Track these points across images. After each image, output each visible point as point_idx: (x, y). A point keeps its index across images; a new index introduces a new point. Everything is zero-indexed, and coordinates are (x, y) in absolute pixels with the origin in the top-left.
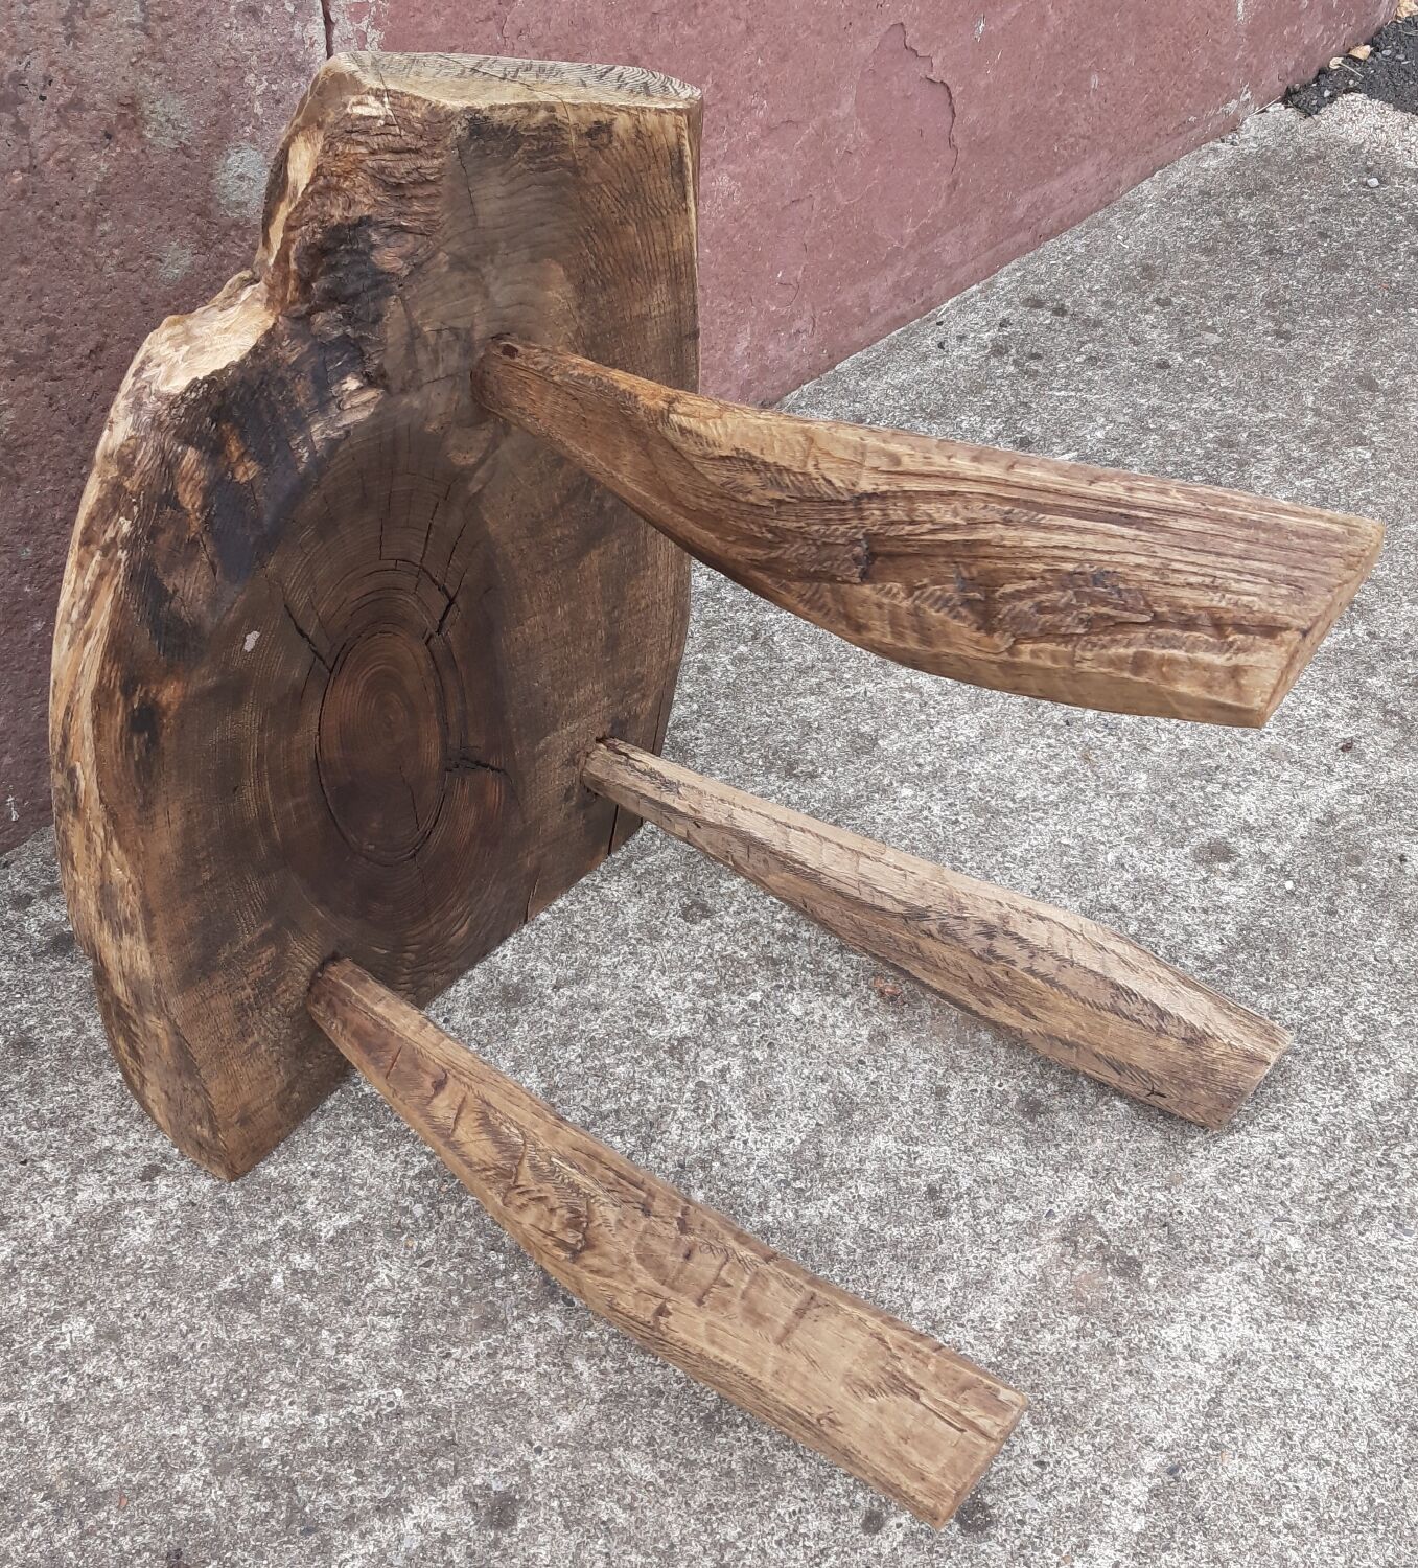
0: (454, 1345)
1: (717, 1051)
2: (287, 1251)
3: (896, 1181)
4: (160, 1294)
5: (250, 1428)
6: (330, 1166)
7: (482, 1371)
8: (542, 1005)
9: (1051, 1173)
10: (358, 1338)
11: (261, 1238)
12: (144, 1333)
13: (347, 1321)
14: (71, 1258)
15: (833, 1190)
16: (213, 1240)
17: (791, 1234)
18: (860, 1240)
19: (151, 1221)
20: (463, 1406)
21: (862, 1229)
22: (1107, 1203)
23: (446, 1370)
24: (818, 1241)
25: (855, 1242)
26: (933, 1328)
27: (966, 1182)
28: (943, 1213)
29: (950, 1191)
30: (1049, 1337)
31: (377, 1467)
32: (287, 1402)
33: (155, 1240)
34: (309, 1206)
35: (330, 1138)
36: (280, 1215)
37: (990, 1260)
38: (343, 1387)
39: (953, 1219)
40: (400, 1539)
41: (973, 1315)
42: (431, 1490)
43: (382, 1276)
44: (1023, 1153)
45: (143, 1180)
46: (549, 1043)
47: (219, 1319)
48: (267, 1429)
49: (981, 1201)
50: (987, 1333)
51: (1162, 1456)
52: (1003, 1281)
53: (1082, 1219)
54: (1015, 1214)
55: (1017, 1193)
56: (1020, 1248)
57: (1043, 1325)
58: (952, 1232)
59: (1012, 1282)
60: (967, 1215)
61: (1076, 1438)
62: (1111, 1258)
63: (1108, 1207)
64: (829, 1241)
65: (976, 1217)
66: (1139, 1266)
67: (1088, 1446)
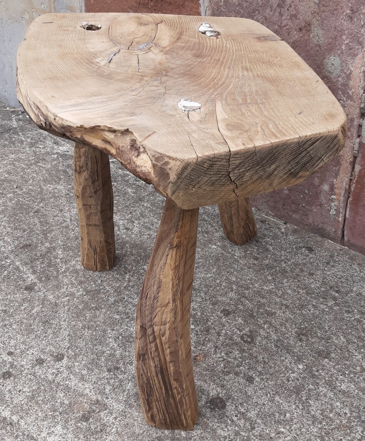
3: (121, 359)
5: (58, 251)
7: (67, 283)
17: (104, 336)
18: (100, 351)
20: (58, 280)
21: (104, 352)
23: (68, 277)
28: (109, 371)
29: (117, 373)
30: (62, 395)
32: (64, 255)
37: (91, 381)
39: (107, 373)
41: (72, 377)
44: (133, 392)
49: (113, 380)
50: (65, 380)
51: (16, 421)
52: (83, 384)
53: (105, 407)
54: (108, 388)
55: (116, 390)
56: (95, 389)
57: (66, 394)
58: (102, 373)
59: (82, 387)
60: (108, 377)
61: (26, 400)
62: (89, 414)
63: (110, 414)
64: (101, 345)
65: (107, 379)
66: (86, 421)
67: (23, 403)
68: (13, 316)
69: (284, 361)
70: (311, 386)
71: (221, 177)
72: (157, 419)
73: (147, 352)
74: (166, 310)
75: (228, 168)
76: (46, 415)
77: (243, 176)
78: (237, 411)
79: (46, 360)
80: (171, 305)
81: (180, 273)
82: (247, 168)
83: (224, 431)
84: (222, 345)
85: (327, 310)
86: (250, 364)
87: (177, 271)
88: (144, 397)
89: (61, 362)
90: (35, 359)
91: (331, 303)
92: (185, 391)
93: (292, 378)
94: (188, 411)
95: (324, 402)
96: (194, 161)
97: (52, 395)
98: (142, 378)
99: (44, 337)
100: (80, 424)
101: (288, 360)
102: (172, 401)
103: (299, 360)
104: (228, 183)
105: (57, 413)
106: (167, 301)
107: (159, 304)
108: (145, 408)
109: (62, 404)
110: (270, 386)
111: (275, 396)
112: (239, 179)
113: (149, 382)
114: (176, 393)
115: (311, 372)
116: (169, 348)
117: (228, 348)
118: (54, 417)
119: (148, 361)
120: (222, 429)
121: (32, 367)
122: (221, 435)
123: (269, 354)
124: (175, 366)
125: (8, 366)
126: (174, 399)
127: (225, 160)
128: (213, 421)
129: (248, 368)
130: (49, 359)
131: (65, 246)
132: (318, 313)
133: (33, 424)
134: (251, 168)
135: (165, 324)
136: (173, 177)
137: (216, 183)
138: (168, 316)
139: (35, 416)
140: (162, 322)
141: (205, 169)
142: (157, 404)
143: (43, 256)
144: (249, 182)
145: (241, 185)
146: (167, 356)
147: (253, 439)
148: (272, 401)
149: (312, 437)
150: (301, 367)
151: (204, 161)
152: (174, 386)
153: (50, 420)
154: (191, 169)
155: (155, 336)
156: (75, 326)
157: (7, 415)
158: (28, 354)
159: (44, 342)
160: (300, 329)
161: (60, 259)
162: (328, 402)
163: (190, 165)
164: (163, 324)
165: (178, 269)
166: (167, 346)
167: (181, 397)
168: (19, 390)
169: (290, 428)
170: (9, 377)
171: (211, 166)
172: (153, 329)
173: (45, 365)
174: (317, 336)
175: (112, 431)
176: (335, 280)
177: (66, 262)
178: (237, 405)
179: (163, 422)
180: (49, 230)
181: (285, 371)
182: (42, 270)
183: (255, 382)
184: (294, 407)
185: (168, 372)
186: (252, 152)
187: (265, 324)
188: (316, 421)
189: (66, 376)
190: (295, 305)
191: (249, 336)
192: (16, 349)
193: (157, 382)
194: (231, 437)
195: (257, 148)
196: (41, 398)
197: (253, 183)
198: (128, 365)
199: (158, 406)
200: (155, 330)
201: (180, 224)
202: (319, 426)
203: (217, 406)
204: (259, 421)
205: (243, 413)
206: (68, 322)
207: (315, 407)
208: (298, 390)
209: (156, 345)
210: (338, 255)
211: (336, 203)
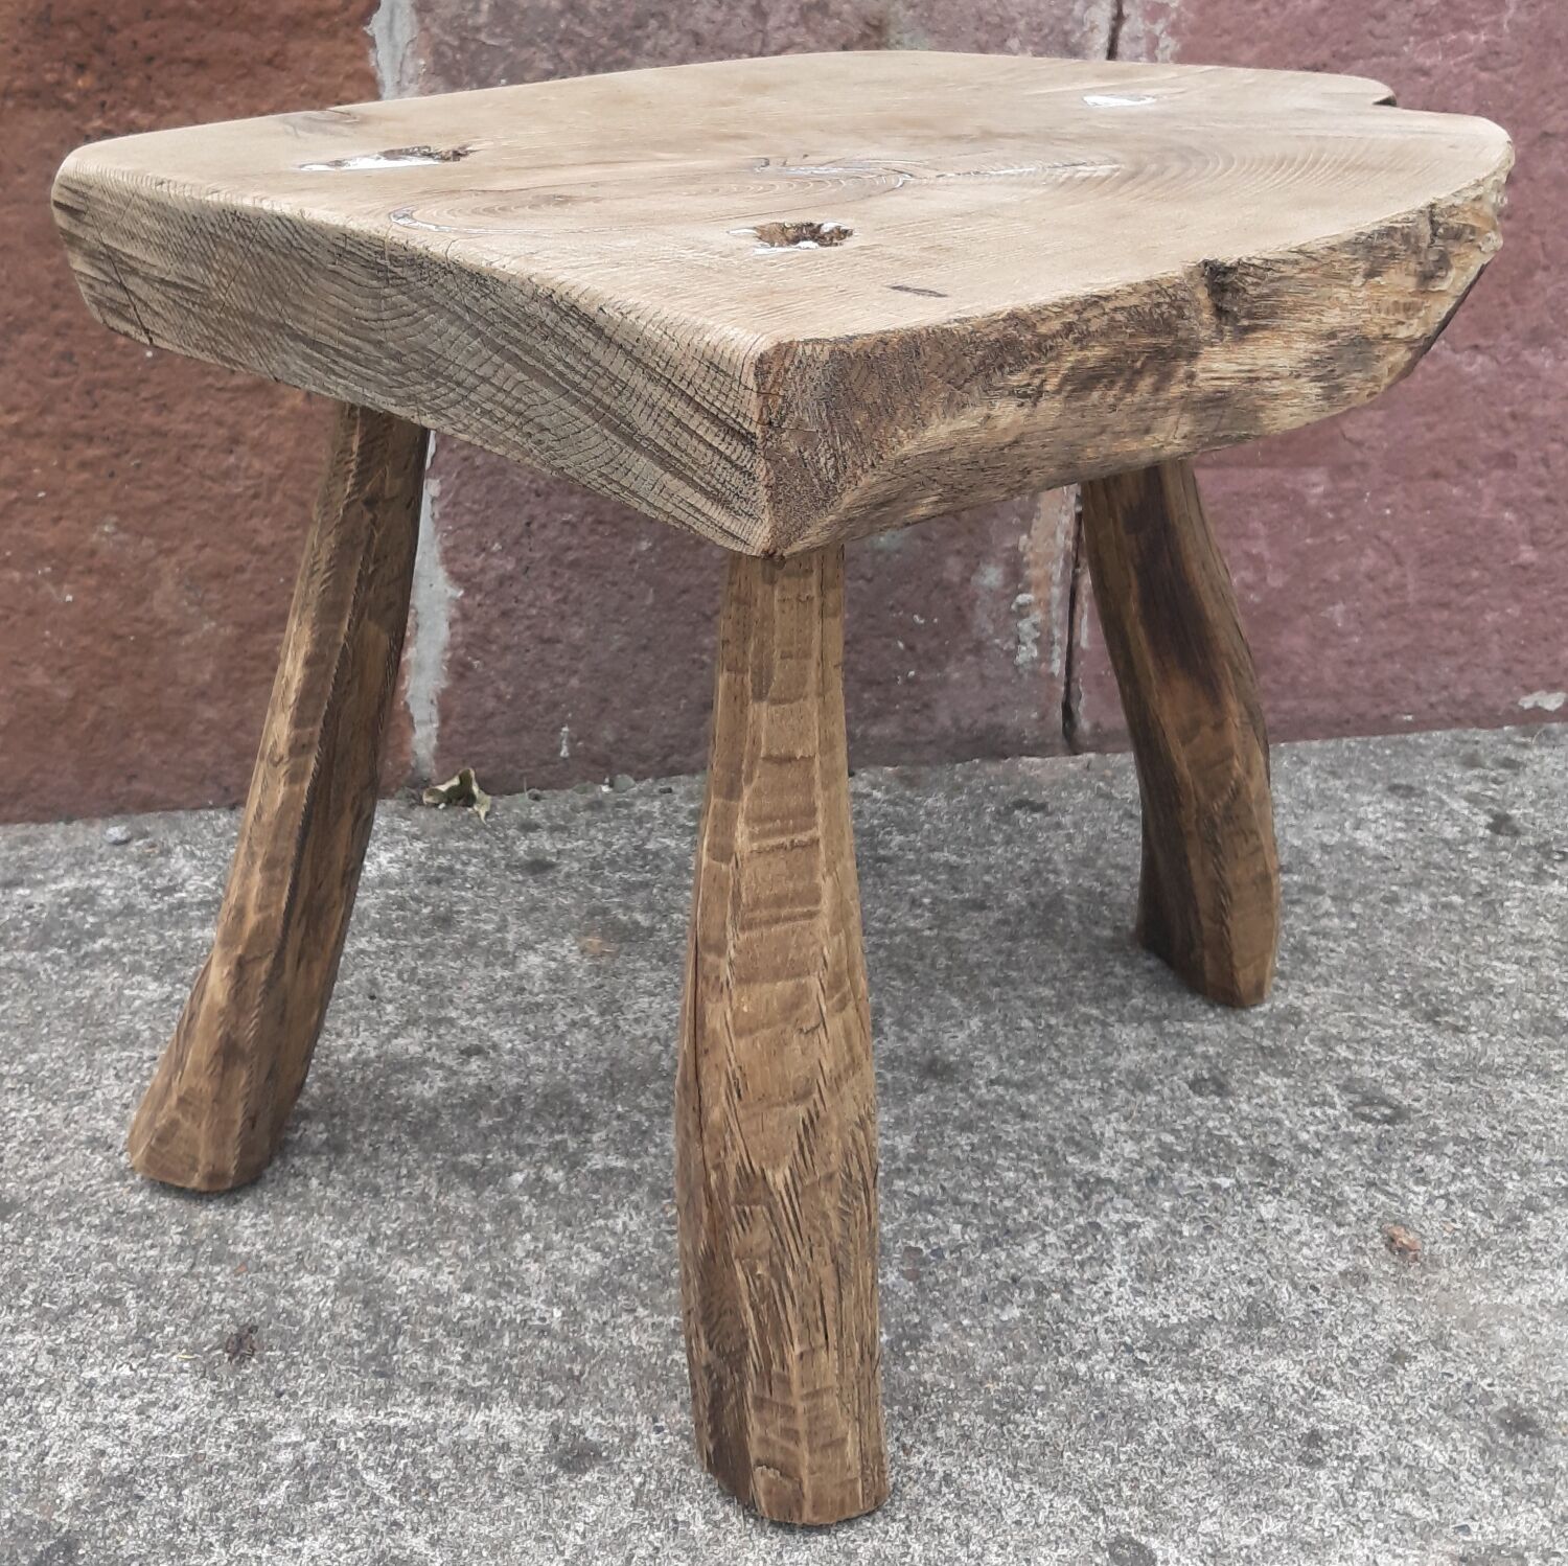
0: (645, 1306)
1: (1137, 1206)
2: (548, 1161)
3: (1272, 1408)
4: (404, 1138)
5: (397, 1272)
6: (637, 1117)
7: (654, 1340)
8: (964, 1089)
9: (1496, 1492)
10: (556, 1255)
11: (530, 1140)
12: (366, 1160)
13: (556, 1238)
14: (353, 1080)
15: (1183, 1380)
16: (484, 1122)
17: (1098, 1392)
18: (1182, 1439)
19: (442, 1085)
20: (610, 1357)
21: (1193, 1429)
22: (1557, 1554)
23: (619, 1321)
24: (1128, 1414)
25: (1175, 1436)
26: (1213, 1556)
27: (1365, 1449)
28: (1312, 1463)
29: (1340, 1447)
31: (487, 1360)
32: (447, 1270)
33: (435, 1099)
34: (595, 1138)
35: (658, 1097)
36: (562, 1132)
37: (1341, 1532)
38: (509, 1285)
39: (1322, 1473)
40: (459, 1426)
42: (524, 1404)
43: (620, 1222)
44: (1473, 1457)
45: (462, 1052)
46: (946, 1121)
47: (440, 1180)
48: (412, 1280)
49: (1375, 1476)
53: (1507, 1555)
56: (1393, 1541)
58: (1310, 1486)
65: (1355, 1487)
69: (1532, 1102)
84: (1372, 1171)
85: (1353, 925)
86: (1506, 1164)
91: (1327, 904)
101: (1532, 1092)
117: (1395, 1166)
123: (1480, 1109)
129: (1521, 1176)
132: (1355, 945)
160: (1405, 1005)
174: (1463, 998)
187: (1331, 1050)
191: (1369, 1104)
198: (1317, 1404)
211: (1037, 616)
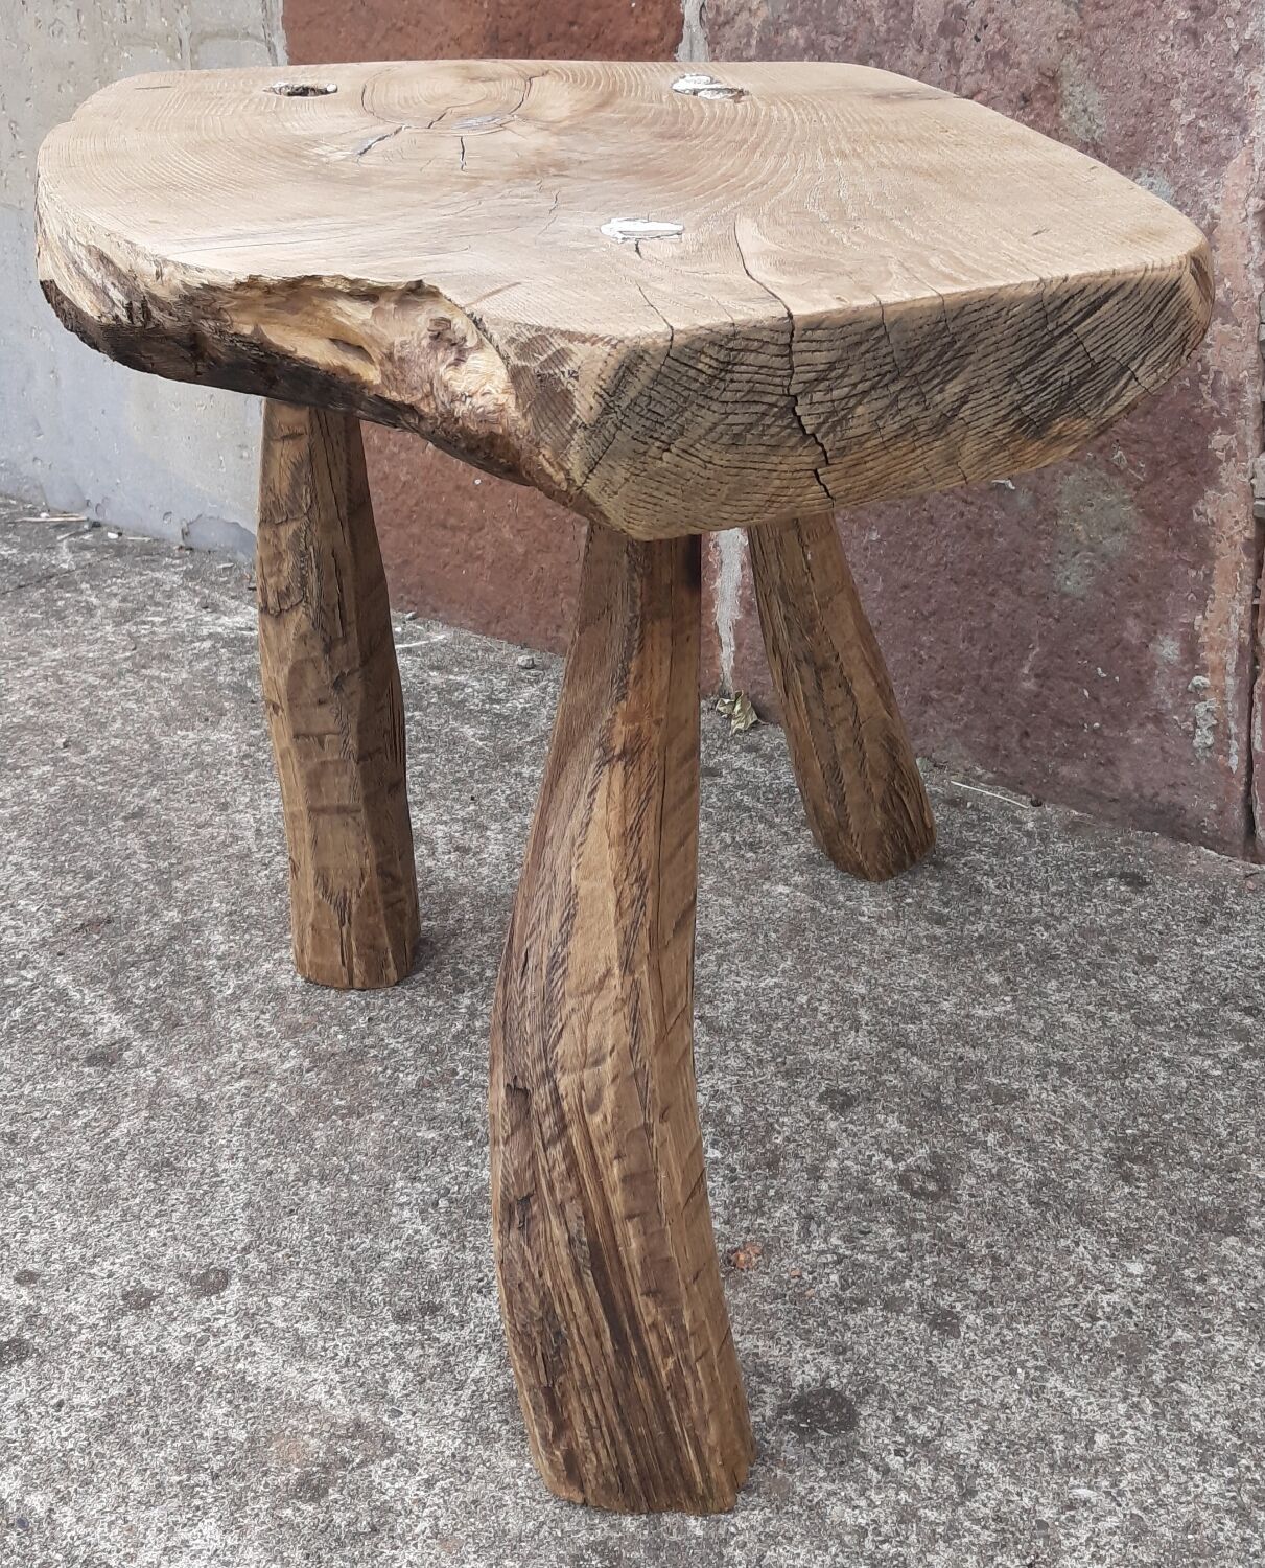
0: (273, 1014)
3: (448, 1277)
7: (243, 1032)
9: (461, 1414)
17: (379, 1201)
18: (367, 1254)
20: (209, 1026)
21: (383, 1254)
23: (248, 1014)
24: (369, 1222)
25: (367, 1250)
28: (402, 1318)
29: (435, 1323)
30: (220, 1412)
37: (333, 1358)
39: (392, 1327)
41: (259, 1345)
49: (418, 1351)
50: (233, 1358)
51: (41, 1512)
52: (301, 1370)
53: (388, 1444)
54: (397, 1381)
55: (429, 1383)
56: (347, 1385)
57: (238, 1407)
58: (373, 1326)
59: (300, 1378)
60: (398, 1339)
61: (84, 1436)
62: (327, 1472)
63: (406, 1471)
64: (368, 1231)
65: (394, 1347)
66: (313, 1499)
67: (71, 1446)
68: (41, 1153)
69: (1069, 1252)
70: (1181, 1334)
71: (764, 414)
72: (589, 1468)
73: (537, 1186)
74: (597, 1007)
75: (786, 382)
76: (160, 1485)
77: (844, 418)
78: (903, 1434)
79: (161, 1293)
80: (615, 981)
81: (645, 854)
82: (860, 387)
83: (855, 1508)
84: (829, 1211)
85: (1216, 1073)
86: (943, 1270)
87: (631, 851)
88: (532, 1381)
89: (218, 1298)
90: (118, 1293)
91: (1230, 1049)
92: (691, 1339)
93: (1108, 1309)
94: (706, 1423)
95: (1237, 1388)
96: (661, 342)
97: (184, 1411)
98: (525, 1301)
99: (156, 1216)
100: (289, 1512)
101: (1086, 1247)
102: (641, 1383)
103: (1128, 1245)
104: (793, 441)
105: (203, 1477)
106: (602, 970)
107: (571, 983)
108: (541, 1426)
109: (221, 1442)
110: (1023, 1341)
111: (1046, 1375)
112: (833, 429)
113: (550, 1311)
114: (656, 1350)
115: (1177, 1283)
116: (619, 1157)
117: (853, 1218)
118: (189, 1491)
119: (541, 1226)
120: (848, 1500)
121: (110, 1320)
122: (843, 1524)
123: (1012, 1230)
124: (645, 1233)
125: (17, 1321)
126: (651, 1375)
127: (773, 349)
128: (811, 1474)
129: (935, 1283)
130: (171, 1290)
131: (234, 917)
132: (1184, 1084)
133: (108, 1518)
134: (873, 387)
135: (597, 1063)
136: (585, 404)
137: (749, 436)
138: (609, 1030)
139: (115, 1489)
140: (584, 1052)
141: (703, 378)
142: (586, 1403)
143: (154, 954)
144: (869, 445)
145: (842, 451)
146: (614, 1191)
147: (970, 1531)
148: (1037, 1393)
149: (1204, 1515)
150: (1136, 1268)
151: (697, 345)
152: (648, 1321)
153: (176, 1503)
154: (650, 373)
155: (562, 1117)
156: (270, 1173)
157: (8, 1490)
158: (92, 1276)
159: (153, 1232)
160: (1124, 1140)
161: (219, 959)
162: (1253, 1385)
163: (646, 357)
164: (591, 1060)
165: (635, 839)
166: (610, 1150)
167: (677, 1364)
168: (55, 1401)
169: (1114, 1485)
170: (20, 1360)
171: (726, 367)
172: (556, 1089)
173: (156, 1309)
174: (1189, 1162)
175: (417, 1530)
176: (1237, 974)
177: (239, 965)
178: (900, 1414)
179: (613, 1479)
180: (181, 868)
181: (1076, 1286)
182: (151, 996)
183: (963, 1329)
184: (1122, 1408)
185: (620, 1261)
186: (869, 324)
187: (986, 1131)
188: (1213, 1455)
189: (235, 1346)
190: (1096, 1062)
191: (929, 1175)
192: (48, 1263)
193: (579, 1308)
194: (885, 1529)
195: (888, 310)
196: (142, 1427)
197: (885, 446)
198: (475, 1295)
199: (590, 1413)
200: (562, 1091)
201: (633, 665)
202: (1228, 1472)
203: (823, 1419)
204: (989, 1466)
205: (926, 1442)
206: (246, 1160)
207: (1204, 1408)
208: (1132, 1351)
209: (569, 1152)
210: (1239, 894)
211: (1212, 702)
